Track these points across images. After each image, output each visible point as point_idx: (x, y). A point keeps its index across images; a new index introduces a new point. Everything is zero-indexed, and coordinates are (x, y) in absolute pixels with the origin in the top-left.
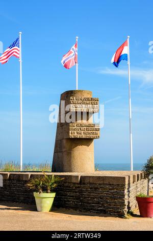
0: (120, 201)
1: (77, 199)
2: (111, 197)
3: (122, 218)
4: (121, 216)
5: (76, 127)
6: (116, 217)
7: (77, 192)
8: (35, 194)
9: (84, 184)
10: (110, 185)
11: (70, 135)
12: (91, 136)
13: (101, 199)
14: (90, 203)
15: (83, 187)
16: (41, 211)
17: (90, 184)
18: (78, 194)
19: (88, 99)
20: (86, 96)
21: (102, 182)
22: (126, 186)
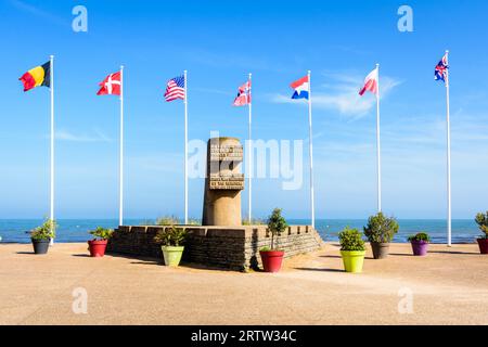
1: (205, 253)
3: (242, 272)
4: (242, 270)
5: (217, 177)
9: (211, 237)
10: (232, 238)
11: (210, 186)
12: (235, 187)
13: (225, 252)
15: (210, 241)
16: (168, 265)
18: (205, 247)
22: (247, 240)
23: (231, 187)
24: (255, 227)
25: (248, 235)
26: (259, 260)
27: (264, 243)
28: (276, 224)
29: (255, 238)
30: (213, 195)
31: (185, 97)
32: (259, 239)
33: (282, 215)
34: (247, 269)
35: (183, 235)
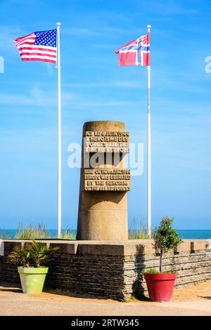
0: (119, 278)
1: (74, 277)
2: (109, 273)
3: (120, 301)
4: (120, 298)
5: (94, 175)
6: (116, 300)
7: (73, 267)
8: (20, 269)
9: (82, 255)
10: (109, 256)
11: (86, 186)
13: (100, 275)
14: (88, 282)
15: (81, 260)
16: (26, 293)
17: (88, 255)
18: (75, 269)
19: (113, 134)
20: (112, 129)
21: (99, 253)
22: (127, 259)
23: (113, 188)
24: (140, 242)
25: (130, 252)
26: (145, 285)
27: (152, 263)
28: (165, 238)
29: (140, 257)
30: (90, 198)
31: (58, 60)
32: (146, 257)
33: (174, 227)
34: (127, 297)
35: (46, 253)
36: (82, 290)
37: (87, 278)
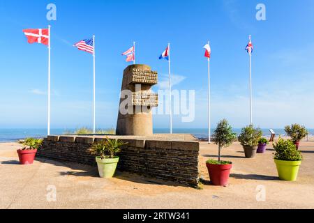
0: (192, 168)
2: (180, 164)
6: (188, 186)
8: (97, 159)
9: (149, 148)
10: (180, 150)
13: (168, 164)
14: (156, 169)
15: (148, 152)
16: (103, 177)
17: (156, 148)
19: (148, 72)
20: (146, 69)
21: (169, 147)
31: (93, 52)
36: (150, 174)
37: (154, 166)
